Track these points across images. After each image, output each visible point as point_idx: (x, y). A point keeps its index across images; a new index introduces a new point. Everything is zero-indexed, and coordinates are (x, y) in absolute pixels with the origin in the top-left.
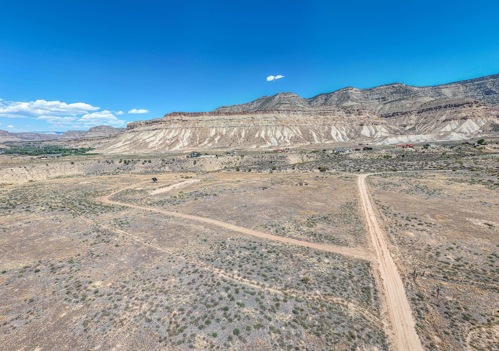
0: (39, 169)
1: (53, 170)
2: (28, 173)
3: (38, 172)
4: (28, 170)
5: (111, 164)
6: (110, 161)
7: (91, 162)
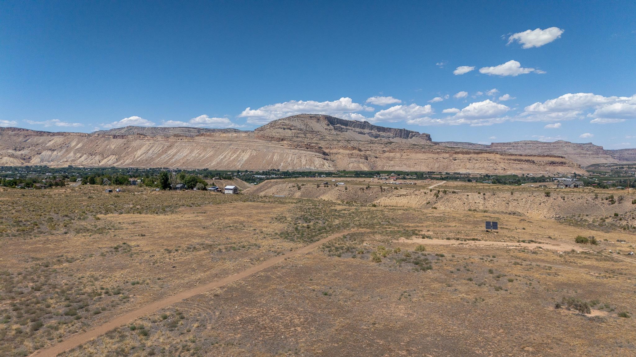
0: (498, 199)
1: (515, 203)
2: (482, 202)
3: (495, 203)
4: (485, 199)
5: (616, 204)
6: (616, 198)
7: (580, 197)
